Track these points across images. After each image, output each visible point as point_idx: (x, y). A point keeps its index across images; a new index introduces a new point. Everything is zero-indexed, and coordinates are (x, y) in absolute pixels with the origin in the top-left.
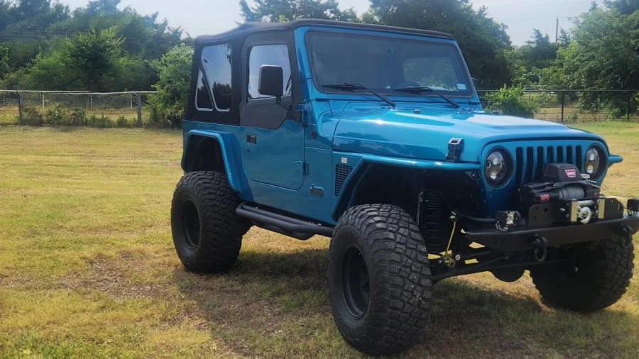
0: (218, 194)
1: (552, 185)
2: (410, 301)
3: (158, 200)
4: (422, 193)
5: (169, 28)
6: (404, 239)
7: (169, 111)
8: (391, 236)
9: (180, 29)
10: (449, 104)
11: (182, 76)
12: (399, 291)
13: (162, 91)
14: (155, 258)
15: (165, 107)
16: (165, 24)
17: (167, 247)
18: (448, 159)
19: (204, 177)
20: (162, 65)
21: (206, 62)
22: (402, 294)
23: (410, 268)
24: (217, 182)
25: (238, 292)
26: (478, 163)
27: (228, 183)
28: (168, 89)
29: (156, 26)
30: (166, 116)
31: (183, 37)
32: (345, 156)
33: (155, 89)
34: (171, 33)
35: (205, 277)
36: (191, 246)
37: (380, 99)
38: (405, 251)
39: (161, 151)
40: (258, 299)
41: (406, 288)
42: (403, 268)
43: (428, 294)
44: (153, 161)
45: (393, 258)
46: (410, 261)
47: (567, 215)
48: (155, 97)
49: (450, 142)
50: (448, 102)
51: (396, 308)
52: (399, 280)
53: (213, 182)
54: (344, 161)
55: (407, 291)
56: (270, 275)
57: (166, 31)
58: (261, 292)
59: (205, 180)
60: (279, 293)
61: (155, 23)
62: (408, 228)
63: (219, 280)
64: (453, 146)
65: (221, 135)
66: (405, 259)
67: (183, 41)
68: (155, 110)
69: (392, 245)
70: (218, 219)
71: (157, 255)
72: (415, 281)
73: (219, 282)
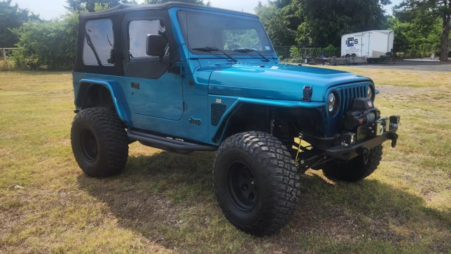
0: (110, 123)
1: (363, 113)
2: (291, 200)
3: (44, 122)
4: (274, 121)
5: (19, 9)
6: (281, 157)
7: (27, 60)
8: (274, 156)
9: (28, 10)
10: (264, 59)
11: (36, 38)
12: (284, 193)
13: (22, 48)
14: (60, 168)
15: (25, 57)
16: (17, 6)
17: (65, 159)
18: (304, 100)
19: (97, 112)
20: (20, 32)
21: (90, 31)
22: (285, 196)
23: (289, 176)
24: (108, 115)
25: (133, 190)
26: (324, 102)
27: (117, 116)
28: (25, 46)
29: (11, 8)
30: (26, 63)
31: (30, 14)
32: (219, 98)
33: (17, 47)
34: (21, 12)
35: (104, 180)
36: (90, 159)
37: (227, 57)
38: (284, 165)
39: (28, 86)
40: (150, 194)
41: (288, 191)
42: (285, 178)
43: (299, 193)
44: (27, 93)
45: (278, 171)
46: (288, 172)
47: (373, 131)
48: (17, 51)
49: (304, 88)
50: (264, 58)
51: (282, 206)
52: (283, 187)
53: (105, 115)
54: (219, 101)
55: (288, 193)
56: (149, 174)
57: (18, 11)
58: (150, 189)
59: (98, 114)
60: (163, 189)
61: (10, 6)
62: (281, 148)
63: (115, 181)
64: (307, 91)
65: (110, 83)
66: (285, 171)
67: (30, 17)
68: (18, 59)
69: (275, 162)
70: (112, 141)
71: (59, 165)
72: (293, 185)
73: (116, 183)
